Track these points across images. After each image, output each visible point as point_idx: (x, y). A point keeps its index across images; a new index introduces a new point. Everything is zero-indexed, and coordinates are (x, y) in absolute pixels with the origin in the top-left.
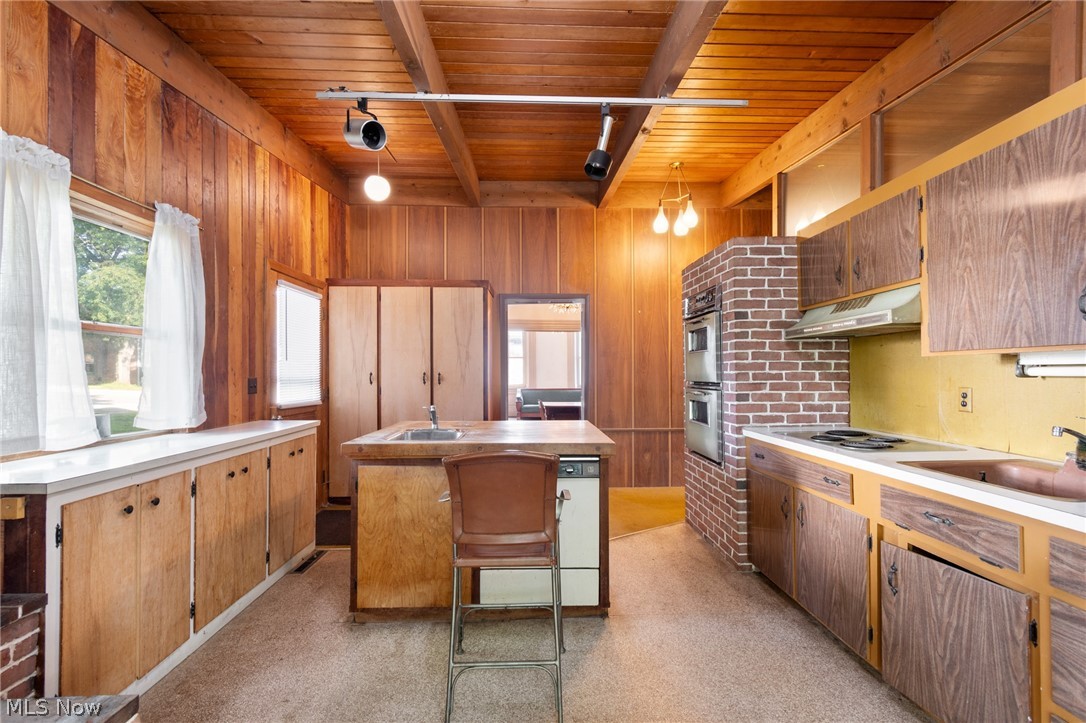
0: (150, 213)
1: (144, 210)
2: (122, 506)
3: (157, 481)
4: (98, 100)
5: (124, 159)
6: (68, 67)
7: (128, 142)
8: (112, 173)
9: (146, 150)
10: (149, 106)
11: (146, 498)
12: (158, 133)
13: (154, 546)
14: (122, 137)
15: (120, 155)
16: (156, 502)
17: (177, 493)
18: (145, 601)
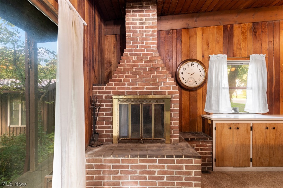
0: (248, 58)
1: (246, 58)
2: (229, 127)
3: (239, 124)
4: (234, 38)
5: (241, 48)
6: (227, 35)
7: (242, 44)
8: (238, 53)
9: (247, 43)
10: (248, 32)
11: (235, 127)
12: (251, 37)
13: (238, 139)
14: (241, 43)
15: (240, 48)
16: (238, 128)
17: (245, 128)
18: (235, 150)
